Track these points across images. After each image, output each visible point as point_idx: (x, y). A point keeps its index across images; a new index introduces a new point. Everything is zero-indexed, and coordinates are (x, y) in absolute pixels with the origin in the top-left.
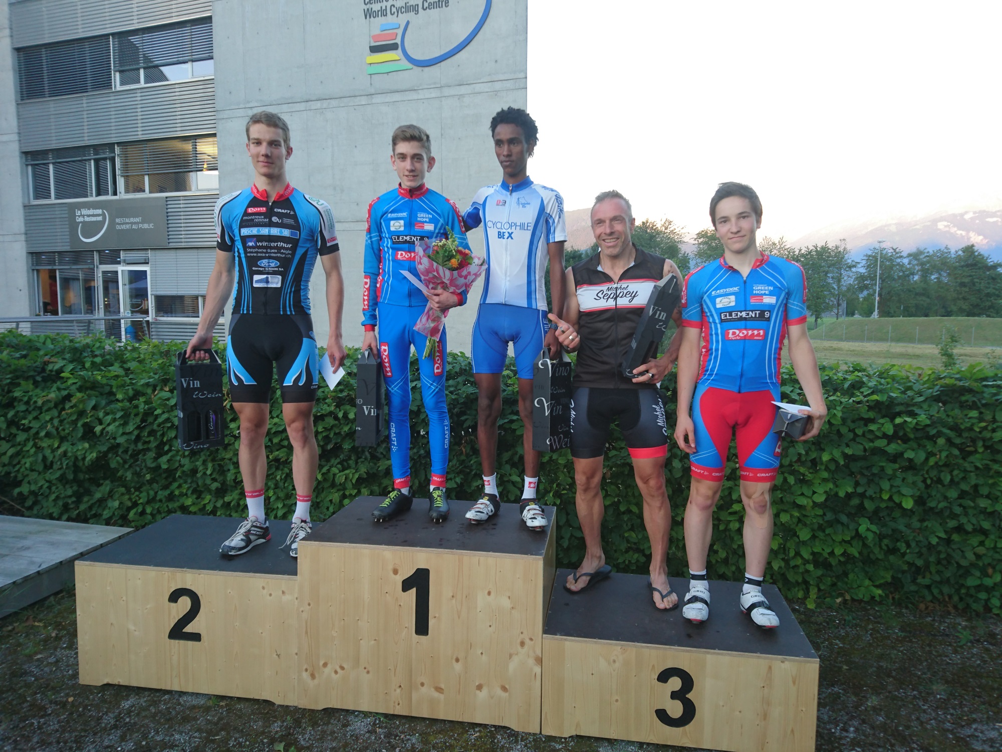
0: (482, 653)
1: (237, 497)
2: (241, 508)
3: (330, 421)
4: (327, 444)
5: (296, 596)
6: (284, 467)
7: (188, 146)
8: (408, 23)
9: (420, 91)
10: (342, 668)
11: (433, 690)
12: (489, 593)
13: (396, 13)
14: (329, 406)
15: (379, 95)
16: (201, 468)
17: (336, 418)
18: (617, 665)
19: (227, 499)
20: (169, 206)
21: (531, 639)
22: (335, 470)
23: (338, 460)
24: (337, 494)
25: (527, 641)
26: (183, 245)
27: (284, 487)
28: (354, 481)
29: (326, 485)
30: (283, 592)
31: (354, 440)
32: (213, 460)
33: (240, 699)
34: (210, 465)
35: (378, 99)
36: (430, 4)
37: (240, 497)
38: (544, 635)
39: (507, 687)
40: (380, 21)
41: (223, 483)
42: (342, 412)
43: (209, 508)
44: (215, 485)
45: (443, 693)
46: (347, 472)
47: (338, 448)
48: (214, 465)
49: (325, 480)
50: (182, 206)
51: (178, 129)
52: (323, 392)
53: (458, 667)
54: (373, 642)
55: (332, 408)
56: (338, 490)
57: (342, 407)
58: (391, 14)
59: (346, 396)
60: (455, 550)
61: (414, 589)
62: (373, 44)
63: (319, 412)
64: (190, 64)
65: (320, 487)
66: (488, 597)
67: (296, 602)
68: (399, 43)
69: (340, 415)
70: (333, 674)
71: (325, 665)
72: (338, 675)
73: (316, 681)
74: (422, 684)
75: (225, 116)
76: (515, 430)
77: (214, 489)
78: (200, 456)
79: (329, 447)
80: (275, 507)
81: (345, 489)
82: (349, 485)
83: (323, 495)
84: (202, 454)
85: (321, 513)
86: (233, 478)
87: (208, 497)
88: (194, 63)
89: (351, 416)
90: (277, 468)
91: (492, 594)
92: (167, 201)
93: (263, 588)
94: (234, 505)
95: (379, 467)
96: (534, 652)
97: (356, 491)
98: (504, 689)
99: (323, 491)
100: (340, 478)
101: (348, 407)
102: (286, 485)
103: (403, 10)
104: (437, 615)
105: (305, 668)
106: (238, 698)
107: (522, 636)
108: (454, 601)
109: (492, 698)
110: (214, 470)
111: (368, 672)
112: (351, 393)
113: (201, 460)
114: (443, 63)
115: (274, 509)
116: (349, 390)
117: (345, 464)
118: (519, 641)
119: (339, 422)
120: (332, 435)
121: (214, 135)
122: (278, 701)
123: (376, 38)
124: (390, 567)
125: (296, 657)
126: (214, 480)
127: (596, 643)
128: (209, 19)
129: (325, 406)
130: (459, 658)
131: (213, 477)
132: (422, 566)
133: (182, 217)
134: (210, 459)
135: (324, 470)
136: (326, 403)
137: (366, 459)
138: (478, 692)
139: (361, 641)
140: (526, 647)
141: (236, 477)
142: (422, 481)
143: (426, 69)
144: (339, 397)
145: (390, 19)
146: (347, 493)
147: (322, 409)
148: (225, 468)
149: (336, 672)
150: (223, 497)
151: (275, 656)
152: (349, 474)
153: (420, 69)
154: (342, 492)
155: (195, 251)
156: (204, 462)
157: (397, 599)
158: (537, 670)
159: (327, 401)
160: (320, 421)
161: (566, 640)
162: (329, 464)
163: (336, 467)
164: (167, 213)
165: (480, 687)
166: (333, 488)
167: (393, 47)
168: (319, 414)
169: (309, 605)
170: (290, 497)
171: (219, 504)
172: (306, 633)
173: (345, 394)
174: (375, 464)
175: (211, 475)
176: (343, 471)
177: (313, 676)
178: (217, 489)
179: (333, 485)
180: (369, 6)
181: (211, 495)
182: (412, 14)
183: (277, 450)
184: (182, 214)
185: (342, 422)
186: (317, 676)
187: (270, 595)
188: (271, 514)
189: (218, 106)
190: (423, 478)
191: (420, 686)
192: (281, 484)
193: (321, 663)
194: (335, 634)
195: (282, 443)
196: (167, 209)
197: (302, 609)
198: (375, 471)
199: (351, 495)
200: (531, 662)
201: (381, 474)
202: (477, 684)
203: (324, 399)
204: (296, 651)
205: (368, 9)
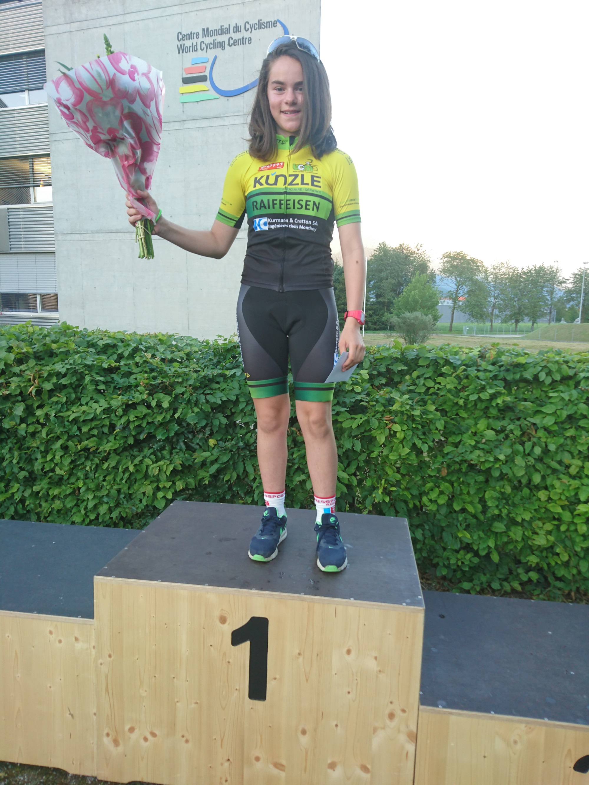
0: (337, 726)
1: (46, 486)
2: (51, 497)
3: (142, 410)
4: (139, 433)
5: (93, 644)
6: (94, 456)
7: (26, 166)
8: (216, 58)
9: (225, 118)
10: (154, 735)
11: (271, 766)
12: (349, 652)
13: (205, 49)
14: (141, 394)
15: (190, 121)
16: (8, 456)
17: (149, 407)
18: (519, 746)
19: (36, 489)
20: (10, 217)
21: (404, 711)
22: (148, 461)
23: (151, 451)
24: (150, 486)
25: (398, 713)
26: (23, 250)
27: (95, 478)
28: (168, 473)
29: (139, 476)
30: (76, 639)
31: (168, 430)
32: (20, 449)
33: (24, 767)
34: (16, 454)
35: (189, 125)
36: (235, 41)
37: (50, 486)
38: (422, 707)
39: (369, 766)
40: (191, 56)
41: (31, 473)
42: (156, 400)
43: (18, 497)
44: (22, 474)
45: (284, 771)
46: (161, 463)
47: (151, 437)
48: (20, 454)
49: (137, 471)
50: (21, 216)
51: (17, 150)
52: (136, 379)
53: (304, 740)
54: (193, 705)
55: (145, 396)
56: (151, 482)
57: (154, 395)
58: (201, 50)
59: (160, 384)
60: (302, 595)
61: (247, 644)
62: (185, 76)
63: (131, 400)
64: (27, 92)
65: (132, 478)
66: (346, 657)
67: (93, 652)
68: (208, 76)
69: (154, 404)
70: (142, 741)
71: (132, 730)
72: (148, 743)
73: (120, 749)
74: (257, 759)
75: (58, 139)
76: (341, 423)
77: (21, 478)
78: (7, 443)
79: (142, 437)
80: (86, 498)
81: (158, 481)
82: (163, 477)
83: (136, 487)
84: (9, 441)
85: (133, 505)
86: (40, 467)
87: (17, 486)
88: (31, 92)
89: (165, 405)
90: (87, 458)
91: (353, 653)
92: (8, 212)
93: (51, 633)
94: (43, 494)
95: (195, 459)
96: (407, 726)
97: (171, 483)
98: (365, 769)
99: (135, 482)
100: (154, 471)
101: (161, 395)
102: (96, 475)
103: (212, 46)
104: (278, 677)
105: (106, 731)
106: (23, 766)
107: (391, 707)
108: (301, 659)
109: (348, 779)
110: (21, 458)
111: (187, 741)
112: (164, 380)
113: (7, 448)
114: (245, 94)
115: (84, 500)
116: (163, 378)
117: (159, 454)
118: (387, 712)
119: (153, 411)
120: (144, 425)
121: (48, 155)
122: (72, 770)
123: (187, 70)
124: (217, 614)
125: (95, 717)
126: (21, 469)
127: (492, 718)
128: (41, 52)
129: (138, 393)
130: (307, 728)
131: (20, 465)
132: (259, 614)
133: (22, 226)
134: (17, 446)
135: (137, 461)
136: (138, 391)
137: (181, 450)
138: (330, 771)
139: (178, 704)
140: (396, 720)
141: (44, 466)
142: (241, 474)
143: (231, 99)
144: (151, 385)
145: (200, 54)
146: (161, 486)
147: (133, 397)
148: (33, 457)
149: (146, 739)
150: (31, 487)
151: (68, 715)
152: (163, 465)
153: (226, 98)
154: (155, 485)
155: (33, 256)
156: (10, 449)
157: (225, 654)
158: (410, 748)
159: (139, 389)
160: (132, 410)
161: (451, 713)
162: (142, 455)
163: (149, 457)
164: (9, 222)
165: (332, 766)
166: (146, 479)
167: (203, 79)
168: (130, 403)
169: (110, 656)
170: (102, 488)
171: (27, 494)
172: (107, 690)
173: (158, 381)
174: (191, 456)
175: (18, 463)
176: (157, 462)
177: (116, 742)
178: (25, 477)
179: (146, 476)
180: (182, 42)
181: (18, 483)
182: (220, 49)
183: (87, 439)
184: (21, 223)
185: (155, 411)
186: (121, 742)
187: (60, 641)
188: (81, 506)
189: (52, 129)
190: (242, 470)
191: (254, 761)
192: (91, 475)
193: (127, 727)
194: (144, 694)
195: (91, 433)
196: (9, 219)
197: (100, 661)
198: (191, 464)
199: (164, 487)
200: (402, 738)
201: (197, 466)
202: (329, 761)
203: (137, 386)
204: (95, 711)
205: (181, 45)
